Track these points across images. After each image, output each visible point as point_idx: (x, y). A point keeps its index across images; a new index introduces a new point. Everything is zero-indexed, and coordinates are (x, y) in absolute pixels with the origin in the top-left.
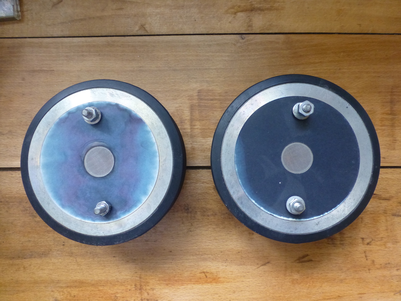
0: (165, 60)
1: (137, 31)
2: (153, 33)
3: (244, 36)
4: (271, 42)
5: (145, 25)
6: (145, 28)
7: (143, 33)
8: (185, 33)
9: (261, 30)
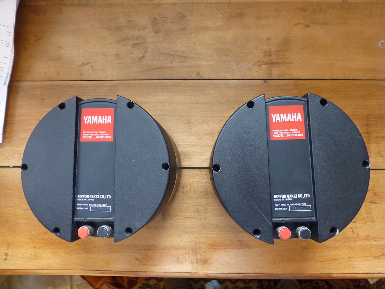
0: (214, 96)
1: (195, 76)
2: (205, 78)
3: (267, 80)
4: (285, 85)
5: (200, 72)
6: (200, 75)
7: (199, 78)
8: (227, 79)
9: (278, 77)
